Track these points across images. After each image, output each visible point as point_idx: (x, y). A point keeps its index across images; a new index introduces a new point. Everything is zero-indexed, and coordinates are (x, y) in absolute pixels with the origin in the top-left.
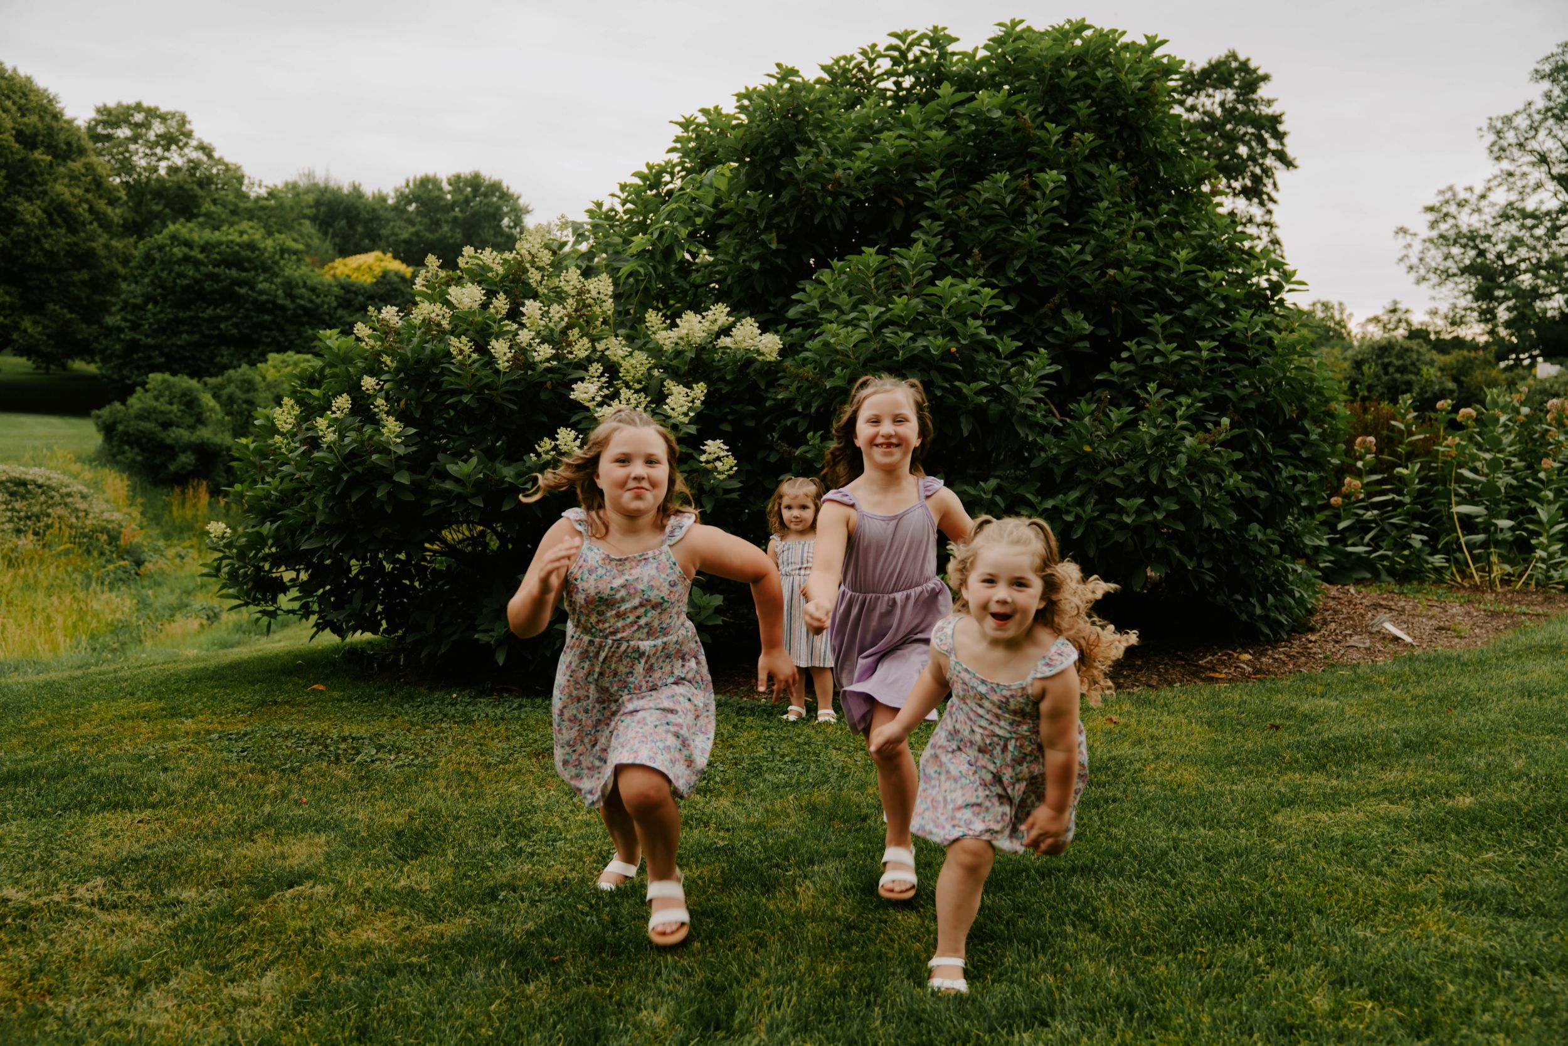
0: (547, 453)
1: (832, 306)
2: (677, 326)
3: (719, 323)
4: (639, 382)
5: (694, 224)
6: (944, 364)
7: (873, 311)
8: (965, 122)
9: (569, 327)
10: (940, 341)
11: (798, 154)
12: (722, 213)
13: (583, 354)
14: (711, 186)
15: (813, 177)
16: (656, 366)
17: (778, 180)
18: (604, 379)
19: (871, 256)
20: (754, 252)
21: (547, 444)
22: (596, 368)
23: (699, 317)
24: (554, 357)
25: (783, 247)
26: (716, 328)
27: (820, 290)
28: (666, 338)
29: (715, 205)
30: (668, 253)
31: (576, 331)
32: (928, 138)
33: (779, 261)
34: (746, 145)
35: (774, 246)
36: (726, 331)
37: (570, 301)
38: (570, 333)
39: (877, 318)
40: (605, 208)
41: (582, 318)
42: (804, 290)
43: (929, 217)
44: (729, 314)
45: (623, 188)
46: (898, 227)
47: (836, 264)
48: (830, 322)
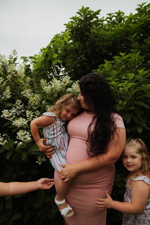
2: (51, 84)
3: (67, 82)
5: (58, 53)
7: (131, 76)
18: (22, 106)
19: (123, 56)
22: (19, 102)
28: (47, 89)
33: (86, 64)
35: (84, 59)
47: (107, 62)
48: (110, 81)
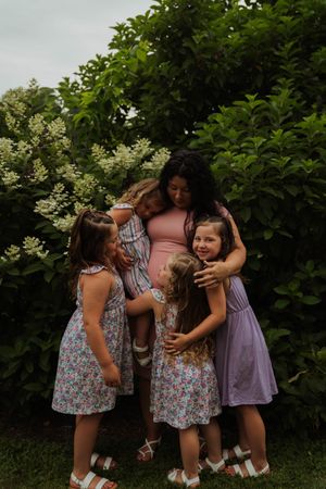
0: (14, 255)
1: (224, 139)
2: (114, 155)
3: (144, 152)
4: (88, 197)
5: (124, 86)
6: (314, 180)
7: (259, 141)
8: (306, 10)
9: (34, 157)
10: (310, 163)
11: (195, 34)
12: (143, 81)
13: (42, 179)
14: (135, 57)
15: (205, 50)
16: (99, 184)
17: (180, 55)
18: (65, 195)
19: (252, 100)
20: (165, 104)
21: (14, 249)
22: (59, 187)
23: (129, 149)
24: (19, 182)
25: (184, 100)
26: (141, 156)
27: (215, 126)
28: (106, 164)
29: (139, 72)
30: (108, 106)
31: (38, 161)
32: (282, 22)
33: (182, 109)
34: (158, 31)
35: (179, 99)
36: (148, 158)
37: (36, 138)
38: (35, 162)
39: (262, 146)
40: (71, 81)
41: (45, 151)
42: (202, 128)
43: (285, 76)
44: (150, 146)
45: (82, 68)
46: (259, 85)
47: (223, 109)
48: (224, 150)
